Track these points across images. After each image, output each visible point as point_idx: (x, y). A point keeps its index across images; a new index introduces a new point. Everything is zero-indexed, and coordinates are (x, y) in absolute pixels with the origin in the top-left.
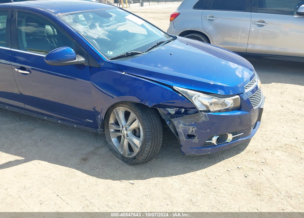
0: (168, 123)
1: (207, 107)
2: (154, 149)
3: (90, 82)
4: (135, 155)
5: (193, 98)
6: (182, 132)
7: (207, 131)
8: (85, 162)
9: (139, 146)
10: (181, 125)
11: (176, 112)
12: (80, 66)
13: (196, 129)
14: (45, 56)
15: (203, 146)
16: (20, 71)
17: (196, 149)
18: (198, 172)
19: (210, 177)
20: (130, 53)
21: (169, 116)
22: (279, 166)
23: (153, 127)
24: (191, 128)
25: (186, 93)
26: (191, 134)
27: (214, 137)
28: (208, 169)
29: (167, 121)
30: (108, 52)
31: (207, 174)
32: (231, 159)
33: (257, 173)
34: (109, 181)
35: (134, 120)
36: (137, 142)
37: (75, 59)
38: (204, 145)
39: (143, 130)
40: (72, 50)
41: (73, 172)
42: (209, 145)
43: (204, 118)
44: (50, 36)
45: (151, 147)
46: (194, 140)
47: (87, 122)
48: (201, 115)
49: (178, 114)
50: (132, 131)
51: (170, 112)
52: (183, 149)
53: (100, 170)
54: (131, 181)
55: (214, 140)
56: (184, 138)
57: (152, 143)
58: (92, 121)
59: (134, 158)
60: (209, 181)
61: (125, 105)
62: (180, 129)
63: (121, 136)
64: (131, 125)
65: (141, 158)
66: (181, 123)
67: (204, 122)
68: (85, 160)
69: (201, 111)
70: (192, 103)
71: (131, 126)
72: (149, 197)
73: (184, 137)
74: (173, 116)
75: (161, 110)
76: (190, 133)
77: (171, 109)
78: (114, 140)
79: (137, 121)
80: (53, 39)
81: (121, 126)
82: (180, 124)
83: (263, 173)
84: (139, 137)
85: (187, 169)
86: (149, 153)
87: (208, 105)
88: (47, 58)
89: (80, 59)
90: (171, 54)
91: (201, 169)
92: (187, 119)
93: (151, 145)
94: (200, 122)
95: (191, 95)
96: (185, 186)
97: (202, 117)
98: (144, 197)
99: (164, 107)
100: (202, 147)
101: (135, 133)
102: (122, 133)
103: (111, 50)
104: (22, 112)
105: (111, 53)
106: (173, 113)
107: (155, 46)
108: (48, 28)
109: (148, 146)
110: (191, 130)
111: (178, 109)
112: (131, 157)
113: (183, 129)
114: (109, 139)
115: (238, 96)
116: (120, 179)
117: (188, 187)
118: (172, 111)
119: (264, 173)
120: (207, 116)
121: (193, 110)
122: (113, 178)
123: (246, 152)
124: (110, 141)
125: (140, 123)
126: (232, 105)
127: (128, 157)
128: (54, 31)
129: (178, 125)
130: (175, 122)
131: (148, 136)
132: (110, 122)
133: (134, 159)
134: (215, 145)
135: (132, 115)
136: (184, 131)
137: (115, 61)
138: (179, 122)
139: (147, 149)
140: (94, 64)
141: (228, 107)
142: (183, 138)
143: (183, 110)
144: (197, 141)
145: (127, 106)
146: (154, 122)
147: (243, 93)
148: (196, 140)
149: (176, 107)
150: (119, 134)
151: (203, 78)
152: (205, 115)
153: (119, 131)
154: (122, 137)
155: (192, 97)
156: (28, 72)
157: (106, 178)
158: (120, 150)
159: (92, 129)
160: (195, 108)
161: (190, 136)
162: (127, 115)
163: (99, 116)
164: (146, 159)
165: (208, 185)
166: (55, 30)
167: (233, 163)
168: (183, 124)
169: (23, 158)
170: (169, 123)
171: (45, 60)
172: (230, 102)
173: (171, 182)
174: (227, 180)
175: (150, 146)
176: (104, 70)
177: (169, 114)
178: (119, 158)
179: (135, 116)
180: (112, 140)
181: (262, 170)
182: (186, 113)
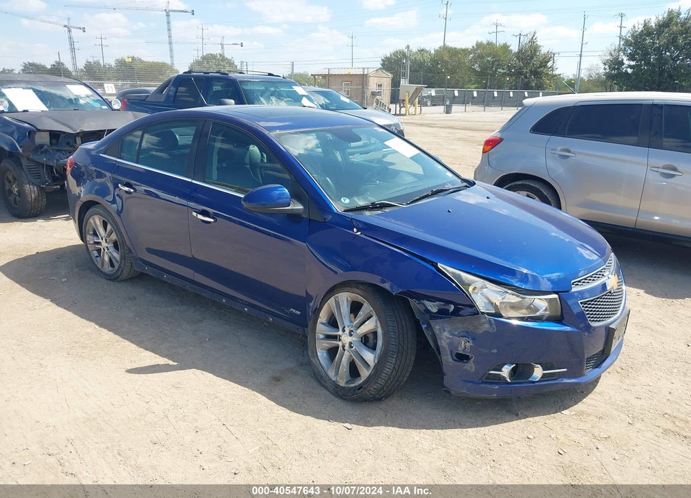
0: (424, 326)
1: (496, 307)
2: (399, 374)
3: (305, 244)
4: (361, 382)
5: (470, 289)
6: (446, 346)
7: (493, 351)
8: (276, 383)
9: (372, 364)
10: (446, 334)
11: (438, 310)
12: (294, 217)
13: (472, 344)
14: (242, 196)
15: (483, 379)
16: (200, 217)
17: (470, 384)
18: (471, 431)
19: (491, 442)
20: (378, 204)
21: (428, 316)
22: (634, 448)
23: (401, 331)
24: (463, 343)
25: (459, 278)
26: (461, 352)
27: (506, 366)
28: (491, 430)
29: (424, 324)
30: (342, 199)
31: (487, 437)
32: (539, 420)
33: (585, 452)
34: (310, 420)
35: (367, 316)
36: (370, 357)
37: (289, 206)
38: (486, 379)
39: (384, 335)
40: (287, 191)
41: (254, 395)
42: (494, 379)
43: (487, 326)
44: (254, 165)
45: (394, 368)
46: (467, 364)
47: (292, 314)
48: (483, 320)
49: (443, 313)
50: (362, 338)
51: (430, 308)
52: (447, 381)
53: (299, 399)
54: (348, 425)
55: (506, 371)
56: (450, 360)
57: (396, 360)
58: (298, 313)
59: (360, 387)
60: (485, 448)
61: (355, 290)
62: (443, 342)
63: (337, 347)
64: (360, 326)
65: (374, 387)
66: (447, 329)
67: (486, 332)
68: (277, 379)
69: (483, 313)
70: (468, 297)
71: (363, 326)
72: (371, 453)
73: (450, 357)
74: (434, 316)
75: (413, 302)
76: (460, 350)
77: (432, 304)
78: (322, 355)
79: (374, 318)
80: (258, 170)
81: (341, 328)
82: (444, 331)
83: (597, 453)
84: (373, 348)
85: (452, 423)
86: (389, 379)
87: (498, 304)
88: (245, 199)
89: (297, 207)
90: (449, 211)
91: (477, 427)
92: (458, 324)
93: (396, 363)
94: (481, 332)
95: (467, 282)
96: (440, 447)
97: (484, 323)
98: (364, 452)
99: (420, 297)
100: (483, 383)
101: (368, 341)
102: (340, 340)
103: (349, 197)
104: (188, 286)
105: (347, 201)
106: (434, 310)
107: (427, 196)
108: (254, 149)
109: (389, 364)
110: (464, 345)
111: (442, 303)
112: (353, 385)
113: (448, 341)
114: (313, 352)
115: (555, 296)
116: (329, 418)
117: (444, 450)
118: (433, 307)
119: (599, 454)
120: (493, 322)
121: (470, 310)
122: (318, 415)
123: (575, 413)
124: (314, 357)
125: (378, 322)
126: (547, 312)
127: (347, 386)
128: (262, 156)
129: (441, 333)
130: (437, 326)
131: (392, 346)
132: (319, 320)
133: (359, 389)
134: (508, 383)
135: (367, 308)
136: (450, 344)
137: (350, 214)
138: (443, 328)
139: (388, 370)
140: (316, 216)
141: (538, 314)
142: (447, 359)
143: (452, 308)
144: (473, 370)
145: (359, 291)
146: (404, 323)
147: (568, 292)
148: (470, 366)
149: (439, 300)
150: (335, 342)
151: (495, 256)
152: (490, 322)
153: (335, 338)
154: (340, 348)
155: (469, 285)
156: (213, 220)
157: (306, 414)
158: (331, 374)
159: (297, 327)
160: (472, 305)
161: (462, 358)
162: (355, 308)
163: (311, 304)
164: (382, 392)
165: (483, 453)
166: (265, 156)
167: (543, 428)
168: (449, 332)
169: (176, 364)
170: (425, 328)
171: (243, 202)
172: (541, 304)
173: (417, 438)
174: (522, 452)
175: (392, 365)
176: (332, 227)
177: (427, 311)
178: (329, 391)
179: (371, 309)
180: (319, 354)
181: (597, 448)
182: (456, 313)
